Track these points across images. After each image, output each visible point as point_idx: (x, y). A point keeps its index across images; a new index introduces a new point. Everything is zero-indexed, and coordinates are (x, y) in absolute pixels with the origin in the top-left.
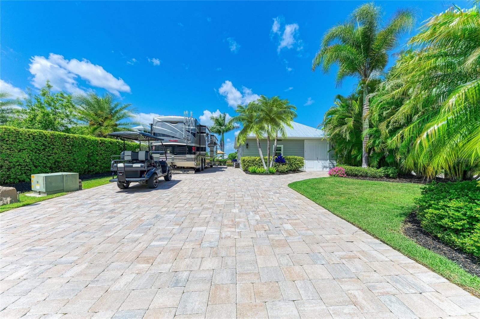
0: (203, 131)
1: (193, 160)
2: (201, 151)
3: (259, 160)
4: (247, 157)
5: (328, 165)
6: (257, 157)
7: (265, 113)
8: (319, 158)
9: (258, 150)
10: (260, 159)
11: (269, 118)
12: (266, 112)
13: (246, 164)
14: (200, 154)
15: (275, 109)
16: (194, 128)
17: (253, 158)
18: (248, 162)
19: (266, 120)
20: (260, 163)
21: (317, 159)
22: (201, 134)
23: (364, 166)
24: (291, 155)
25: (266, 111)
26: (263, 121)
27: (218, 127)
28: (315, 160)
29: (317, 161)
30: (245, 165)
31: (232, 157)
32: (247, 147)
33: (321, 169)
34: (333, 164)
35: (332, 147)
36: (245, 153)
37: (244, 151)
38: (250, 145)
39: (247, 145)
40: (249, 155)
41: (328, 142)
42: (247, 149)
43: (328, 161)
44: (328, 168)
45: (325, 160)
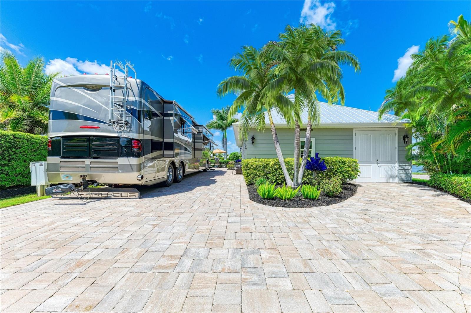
0: (169, 112)
1: (135, 168)
2: (166, 149)
3: (275, 165)
4: (253, 160)
5: (396, 173)
6: (270, 160)
7: (289, 65)
8: (380, 160)
9: (275, 147)
10: (278, 163)
11: (294, 78)
12: (291, 64)
13: (250, 172)
14: (163, 154)
15: (306, 58)
16: (138, 99)
17: (264, 161)
18: (255, 169)
19: (290, 81)
20: (276, 170)
21: (377, 162)
22: (165, 118)
24: (333, 155)
25: (291, 60)
26: (283, 83)
27: (219, 122)
28: (374, 163)
29: (376, 165)
30: (250, 175)
31: (234, 157)
32: (253, 143)
33: (384, 180)
34: (404, 169)
35: (404, 139)
36: (249, 153)
37: (248, 149)
38: (257, 138)
39: (253, 138)
40: (256, 156)
41: (396, 131)
42: (253, 146)
43: (397, 165)
44: (397, 178)
45: (391, 162)
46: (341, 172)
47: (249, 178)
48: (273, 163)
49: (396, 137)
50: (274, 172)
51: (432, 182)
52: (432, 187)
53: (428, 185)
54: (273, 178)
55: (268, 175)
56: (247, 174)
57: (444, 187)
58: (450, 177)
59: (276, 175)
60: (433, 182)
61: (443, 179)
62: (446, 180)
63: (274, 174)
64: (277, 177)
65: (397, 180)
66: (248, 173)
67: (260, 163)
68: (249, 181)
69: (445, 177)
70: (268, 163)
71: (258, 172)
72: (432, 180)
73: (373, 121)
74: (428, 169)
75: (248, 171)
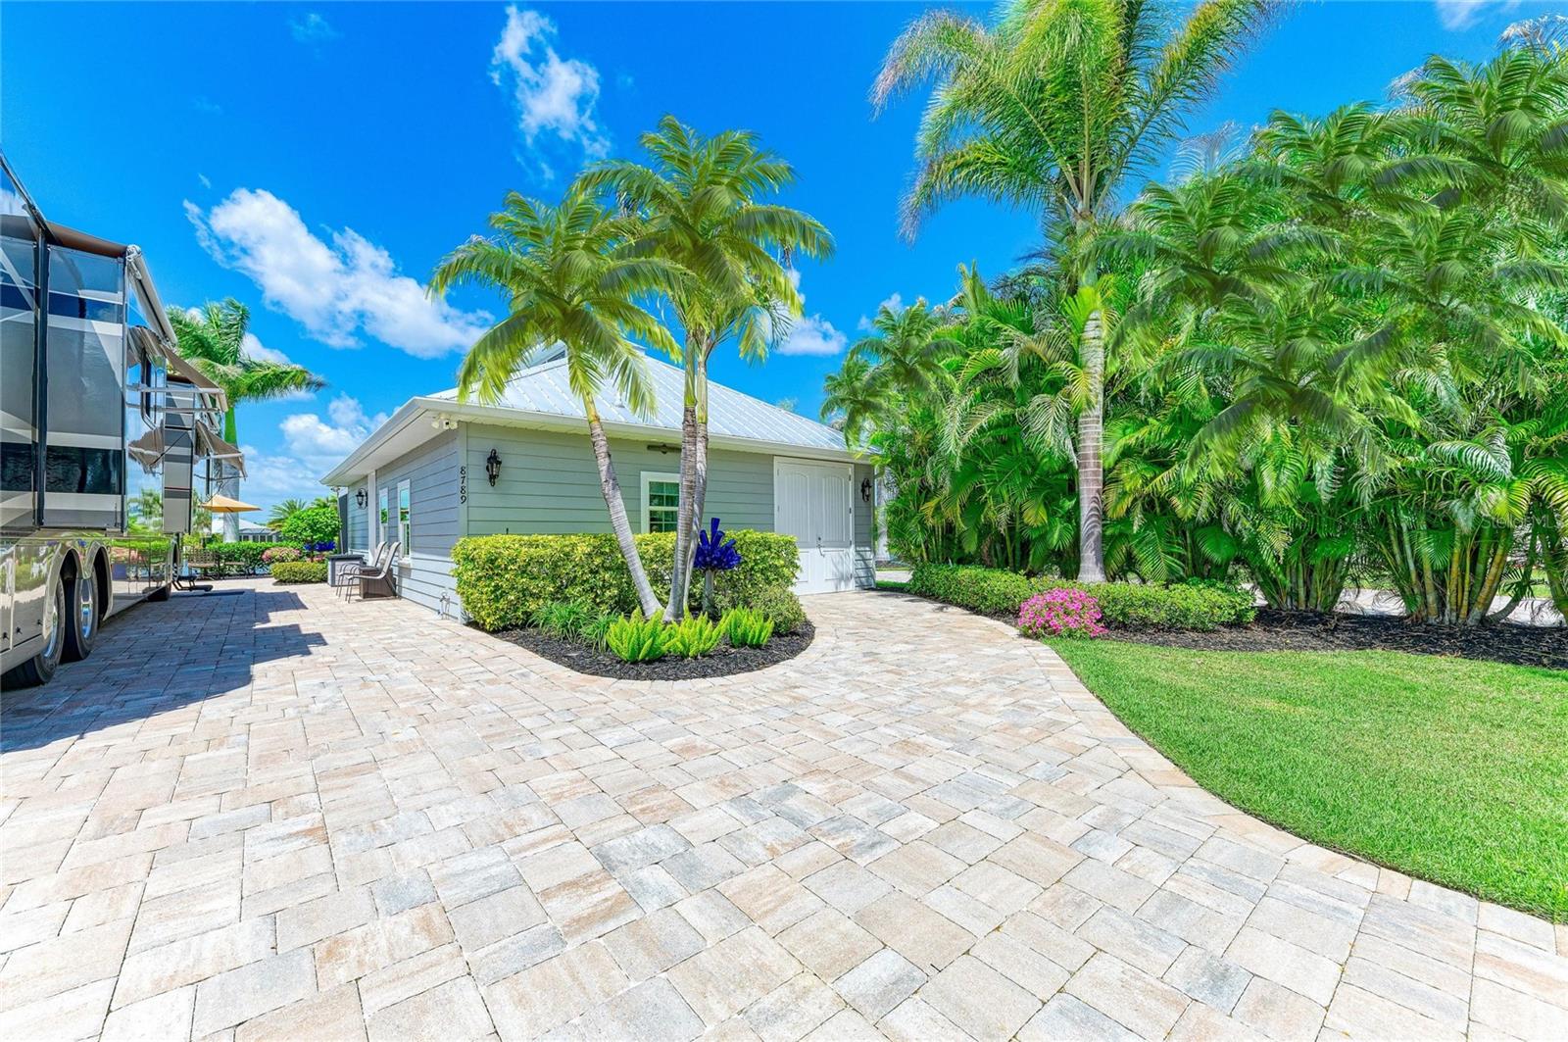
5: (851, 568)
6: (575, 539)
8: (823, 537)
14: (39, 513)
17: (551, 544)
18: (524, 572)
21: (819, 543)
23: (1091, 574)
28: (813, 547)
29: (817, 550)
30: (504, 594)
31: (314, 531)
32: (493, 478)
33: (831, 586)
34: (864, 560)
35: (863, 491)
36: (475, 514)
37: (473, 500)
38: (510, 462)
39: (493, 460)
40: (507, 525)
41: (851, 470)
42: (491, 489)
43: (852, 549)
44: (853, 581)
45: (841, 544)
46: (762, 571)
47: (502, 604)
48: (583, 549)
49: (851, 484)
50: (587, 581)
51: (915, 585)
52: (916, 594)
53: (909, 592)
54: (583, 598)
55: (569, 591)
56: (493, 592)
57: (941, 592)
58: (953, 571)
59: (592, 588)
60: (919, 584)
61: (939, 574)
62: (947, 578)
63: (587, 586)
64: (597, 596)
65: (852, 584)
66: (497, 587)
67: (541, 551)
68: (500, 618)
69: (945, 572)
70: (567, 549)
71: (534, 583)
72: (915, 578)
73: (814, 442)
74: (906, 558)
75: (497, 580)
